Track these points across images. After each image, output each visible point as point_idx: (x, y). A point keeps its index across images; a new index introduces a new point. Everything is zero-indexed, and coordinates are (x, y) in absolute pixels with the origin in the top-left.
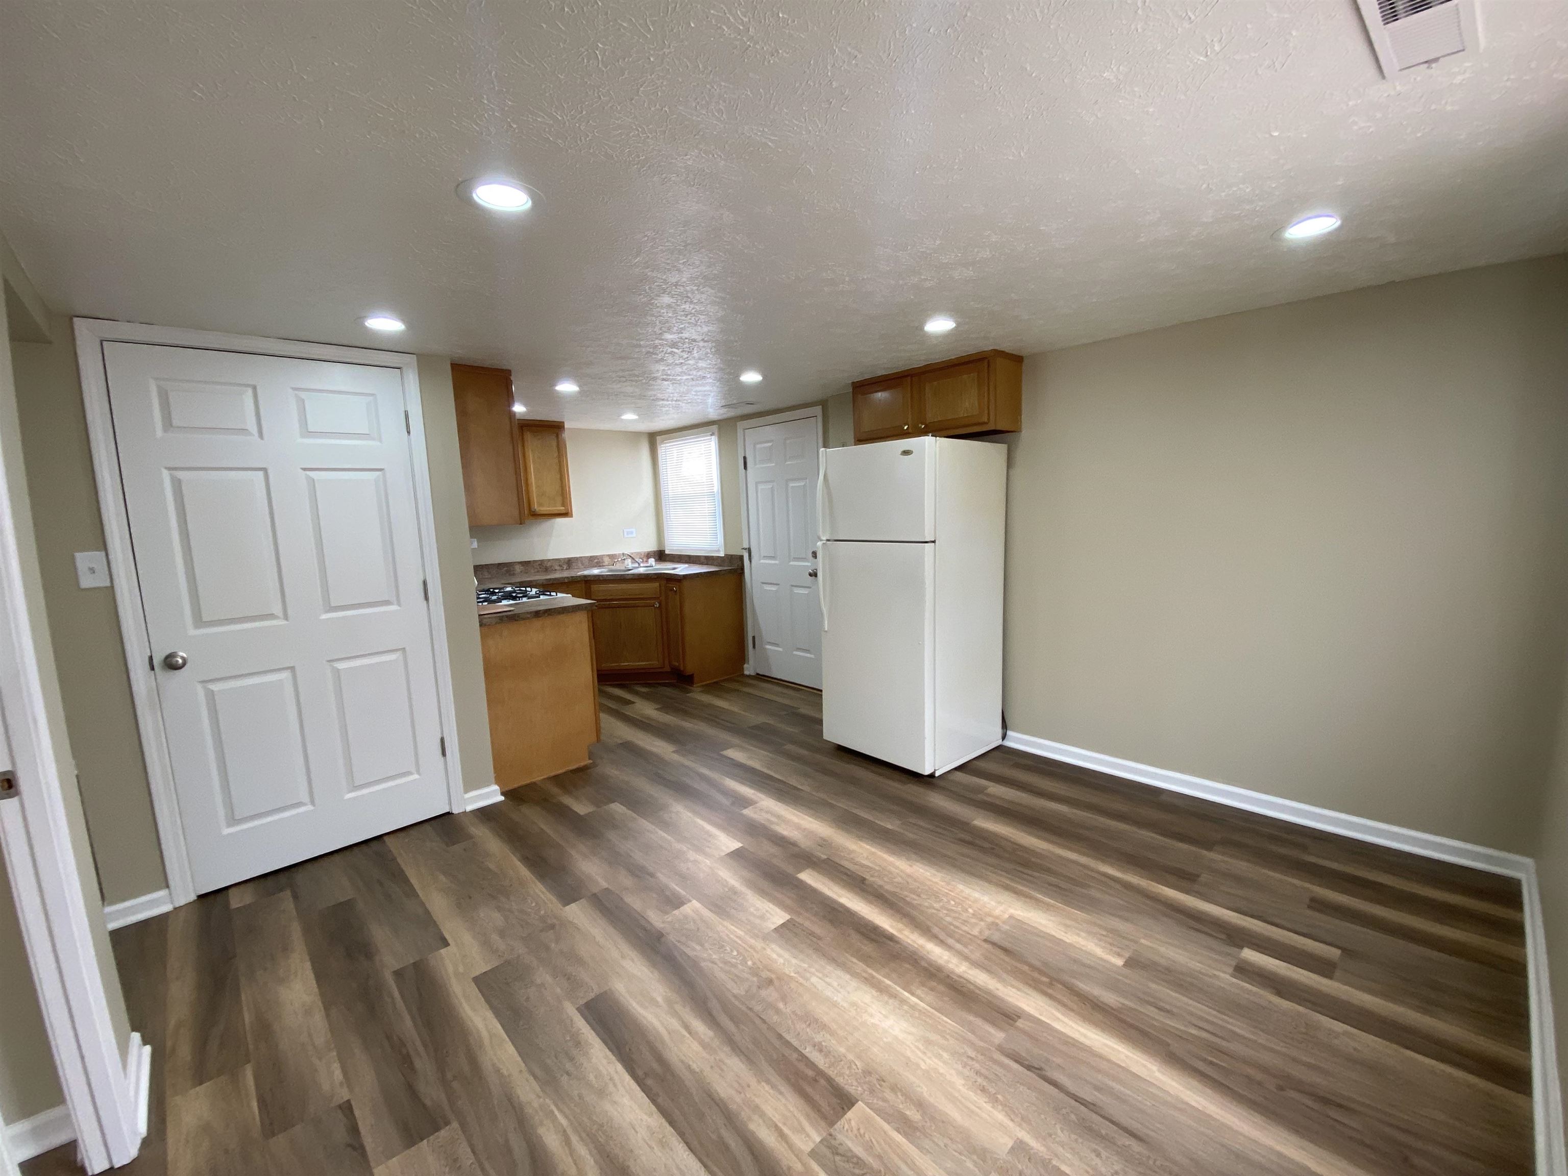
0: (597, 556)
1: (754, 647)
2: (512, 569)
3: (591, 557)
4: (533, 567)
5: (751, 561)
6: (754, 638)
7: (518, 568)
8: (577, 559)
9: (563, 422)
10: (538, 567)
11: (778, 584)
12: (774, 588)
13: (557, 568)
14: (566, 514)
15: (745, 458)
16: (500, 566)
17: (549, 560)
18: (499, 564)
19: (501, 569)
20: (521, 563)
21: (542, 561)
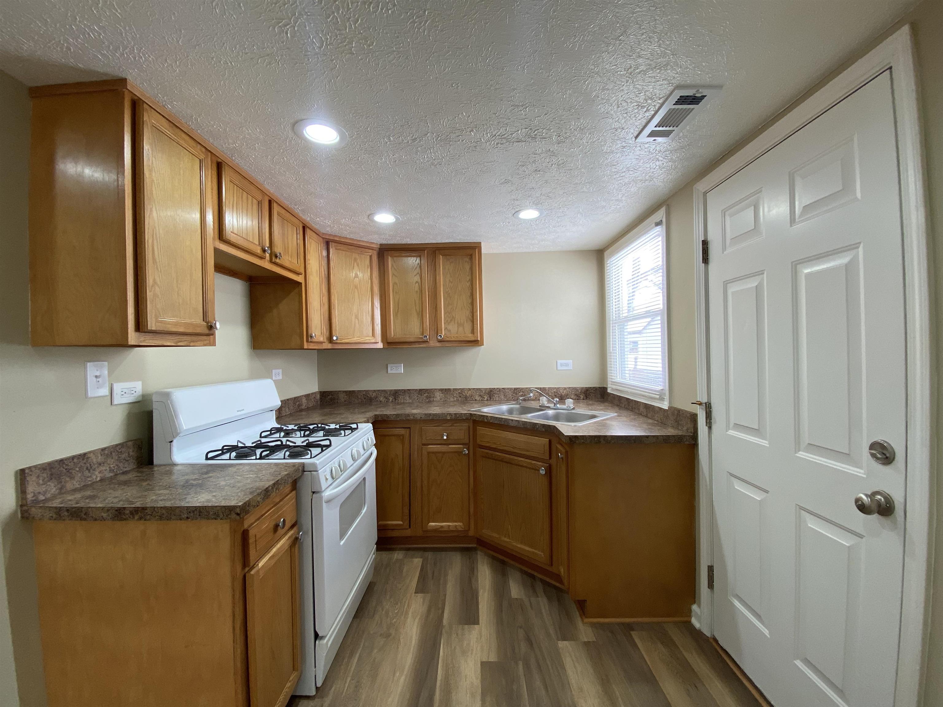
0: (522, 389)
1: (711, 585)
2: (432, 396)
3: (515, 389)
4: (453, 395)
5: (710, 428)
6: (711, 569)
7: (438, 396)
8: (499, 390)
9: (480, 243)
10: (458, 396)
11: (766, 492)
12: (757, 496)
13: (478, 398)
14: (476, 343)
15: (705, 243)
16: (421, 392)
17: (470, 389)
18: (421, 390)
19: (421, 395)
20: (441, 390)
21: (462, 390)
